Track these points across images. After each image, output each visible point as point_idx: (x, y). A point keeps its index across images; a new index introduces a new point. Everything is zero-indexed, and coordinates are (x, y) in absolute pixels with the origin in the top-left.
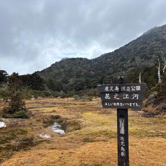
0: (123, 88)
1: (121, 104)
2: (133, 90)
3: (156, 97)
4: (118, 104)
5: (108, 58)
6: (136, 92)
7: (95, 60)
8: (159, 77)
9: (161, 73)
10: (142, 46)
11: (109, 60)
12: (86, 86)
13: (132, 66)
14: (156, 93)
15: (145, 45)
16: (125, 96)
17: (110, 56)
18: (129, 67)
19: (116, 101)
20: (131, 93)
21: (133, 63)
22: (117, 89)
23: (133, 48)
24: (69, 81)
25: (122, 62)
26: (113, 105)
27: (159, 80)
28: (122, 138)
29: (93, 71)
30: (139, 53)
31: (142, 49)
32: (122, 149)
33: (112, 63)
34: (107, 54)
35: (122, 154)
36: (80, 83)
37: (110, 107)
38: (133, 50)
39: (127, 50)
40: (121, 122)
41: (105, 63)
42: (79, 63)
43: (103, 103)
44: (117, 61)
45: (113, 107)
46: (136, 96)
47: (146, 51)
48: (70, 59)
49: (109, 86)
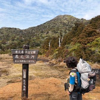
0: (26, 52)
1: (24, 61)
2: (32, 53)
3: (56, 55)
4: (23, 61)
5: (33, 30)
6: (33, 55)
7: (25, 30)
8: (60, 44)
9: (61, 41)
10: (53, 25)
11: (34, 31)
12: (18, 47)
13: (47, 36)
14: (57, 52)
15: (55, 25)
16: (27, 57)
17: (34, 29)
18: (45, 37)
19: (22, 59)
20: (30, 55)
21: (47, 35)
22: (22, 52)
23: (48, 26)
24: (7, 42)
25: (41, 34)
26: (20, 62)
27: (60, 45)
28: (24, 81)
29: (24, 37)
30: (51, 29)
31: (53, 27)
32: (24, 87)
33: (36, 33)
34: (33, 27)
35: (24, 89)
36: (14, 44)
37: (18, 63)
38: (48, 27)
39: (45, 26)
40: (24, 71)
41: (31, 33)
42: (14, 31)
43: (14, 60)
44: (39, 32)
45: (20, 63)
46: (33, 56)
47: (55, 28)
48: (7, 28)
49: (18, 50)
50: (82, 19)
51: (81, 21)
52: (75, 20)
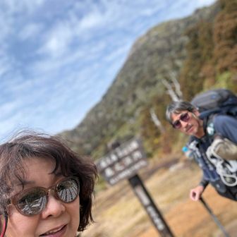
6: (135, 150)
19: (120, 172)
50: (197, 11)
51: (197, 17)
52: (182, 25)
